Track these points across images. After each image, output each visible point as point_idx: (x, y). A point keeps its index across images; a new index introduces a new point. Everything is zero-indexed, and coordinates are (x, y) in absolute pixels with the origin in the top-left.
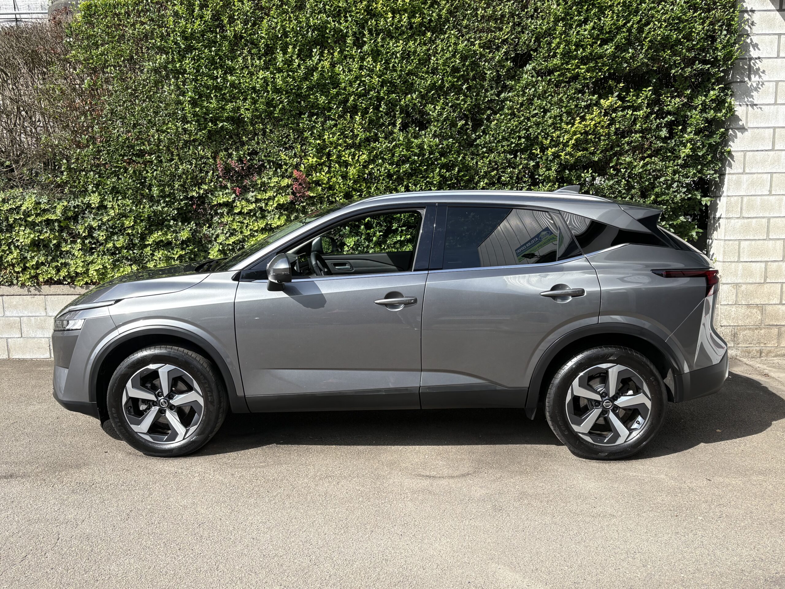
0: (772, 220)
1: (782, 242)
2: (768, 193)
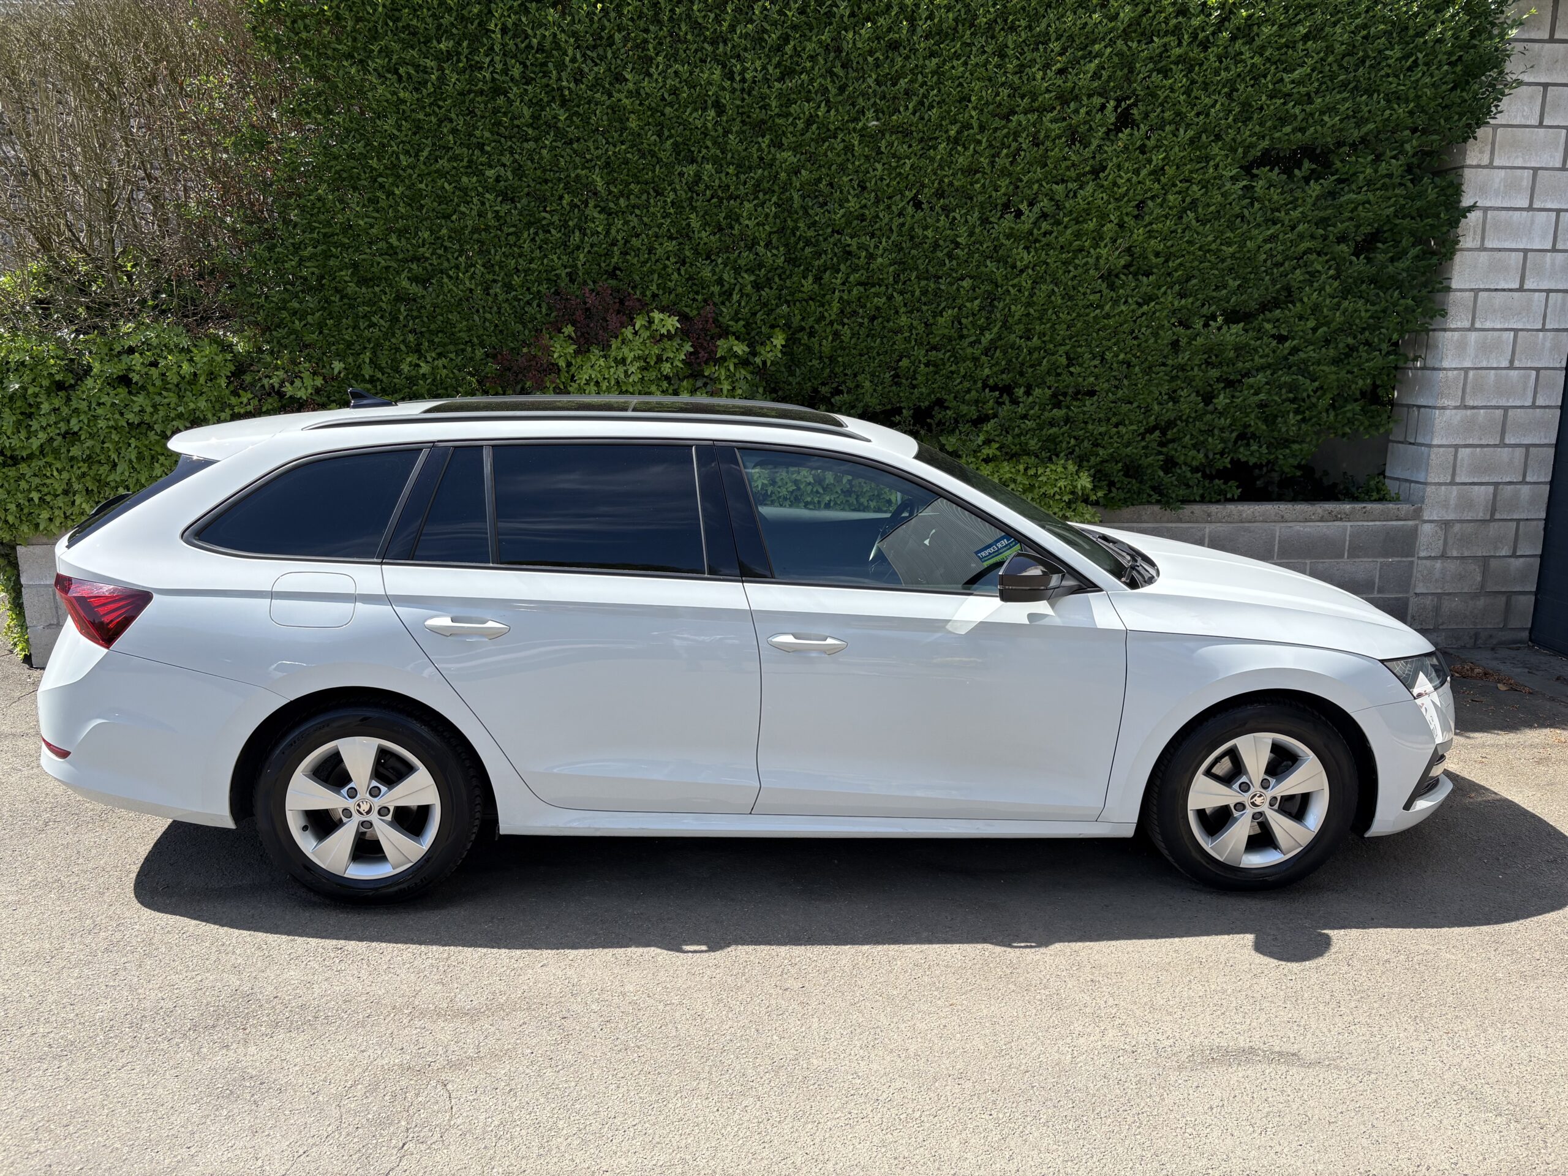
0: (1511, 412)
1: (1523, 450)
2: (1507, 364)
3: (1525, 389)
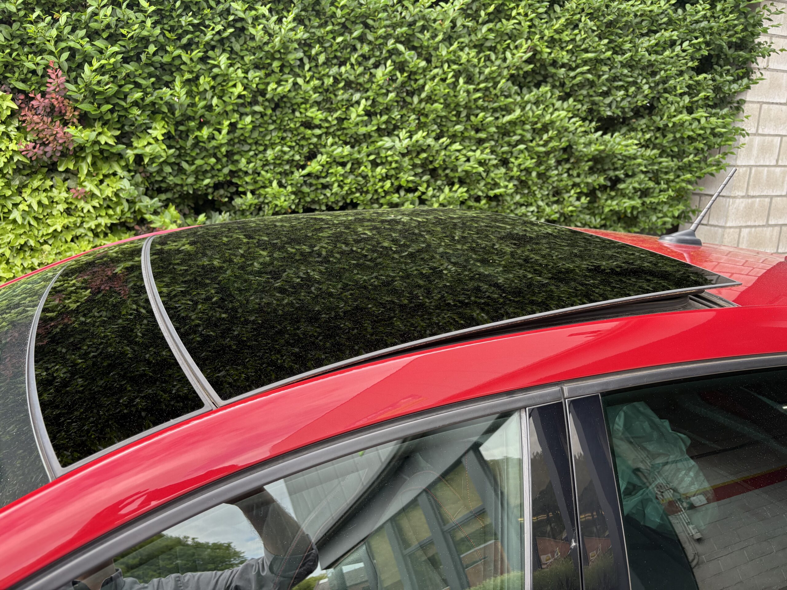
0: (773, 200)
1: (779, 229)
2: (773, 163)
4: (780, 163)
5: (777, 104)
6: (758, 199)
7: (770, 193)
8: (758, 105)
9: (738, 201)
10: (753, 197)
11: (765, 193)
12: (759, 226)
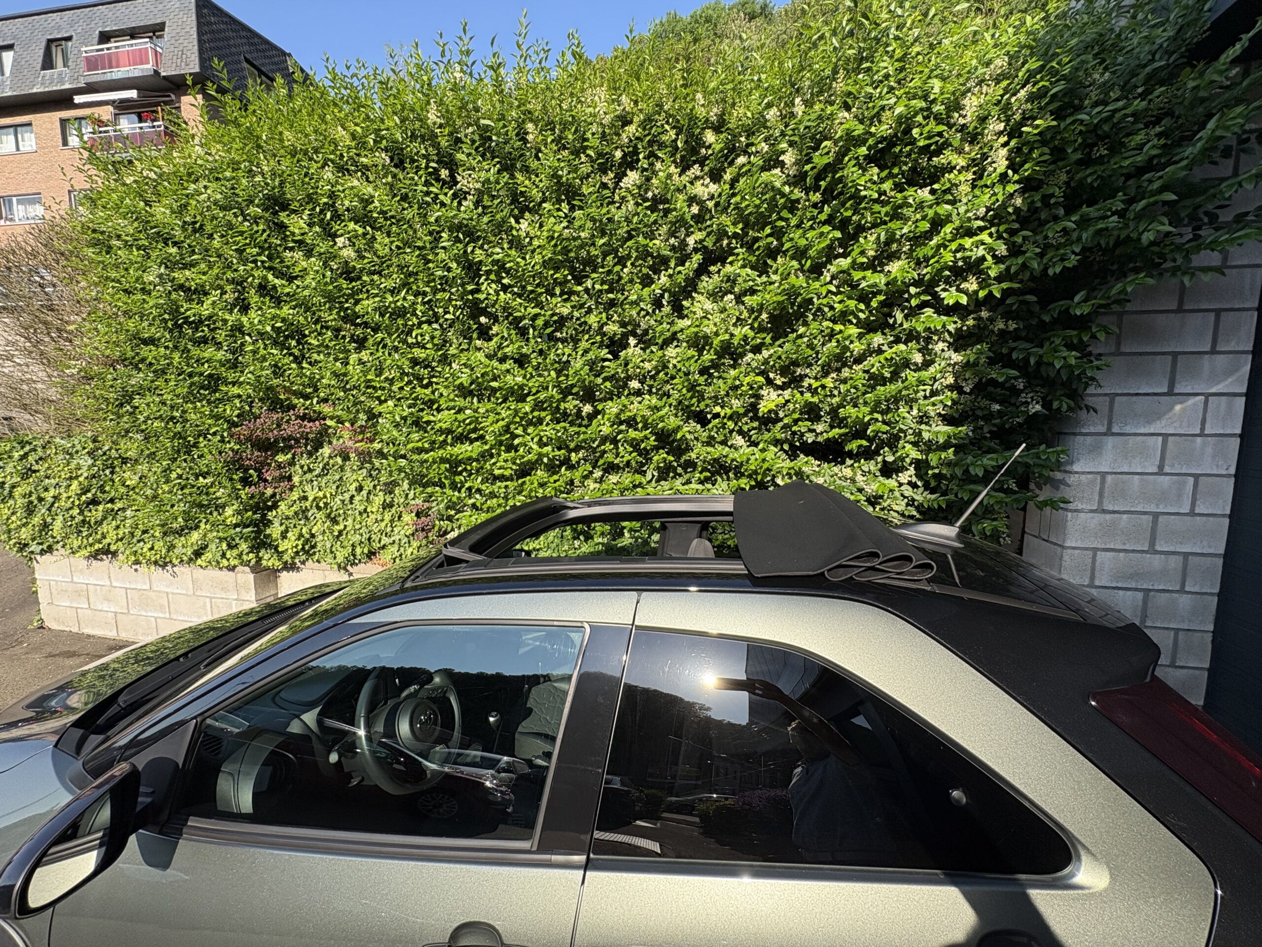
0: (1161, 519)
1: (1180, 558)
2: (1155, 470)
3: (1180, 496)
4: (1167, 469)
5: (1148, 394)
6: (1125, 516)
7: (1152, 508)
8: (1107, 399)
9: (1082, 515)
10: (1114, 512)
11: (1139, 508)
12: (1133, 551)
